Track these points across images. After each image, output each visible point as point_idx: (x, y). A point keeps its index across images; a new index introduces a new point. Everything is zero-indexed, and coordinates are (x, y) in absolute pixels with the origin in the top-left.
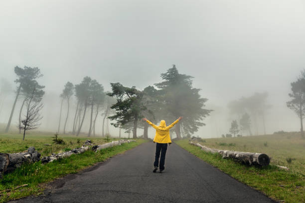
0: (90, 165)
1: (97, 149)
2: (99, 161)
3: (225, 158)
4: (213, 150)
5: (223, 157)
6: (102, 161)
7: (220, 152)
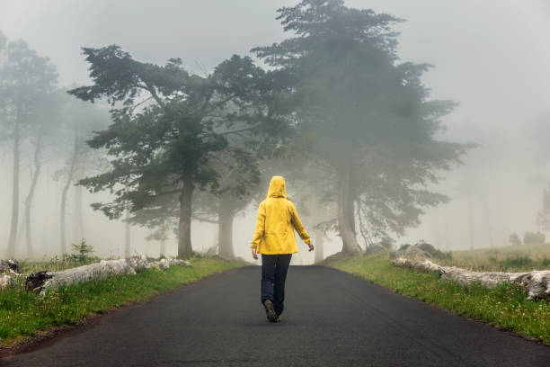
0: (22, 333)
1: (47, 283)
2: (55, 323)
3: (537, 299)
4: (489, 278)
5: (531, 293)
6: (68, 322)
7: (519, 279)
